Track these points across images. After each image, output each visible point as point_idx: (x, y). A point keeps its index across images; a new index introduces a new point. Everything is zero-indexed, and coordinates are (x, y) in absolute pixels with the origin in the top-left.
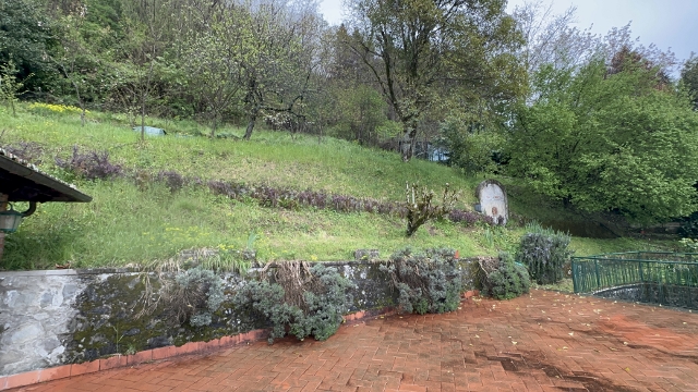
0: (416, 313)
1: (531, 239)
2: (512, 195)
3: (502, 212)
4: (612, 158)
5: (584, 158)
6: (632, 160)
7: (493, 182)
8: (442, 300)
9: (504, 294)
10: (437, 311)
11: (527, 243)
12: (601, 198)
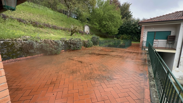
0: (74, 50)
1: (93, 37)
2: (91, 28)
3: (88, 32)
4: (108, 23)
5: (103, 22)
6: (110, 23)
7: (87, 25)
8: (79, 47)
9: (88, 47)
10: (78, 50)
11: (93, 38)
12: (105, 30)
